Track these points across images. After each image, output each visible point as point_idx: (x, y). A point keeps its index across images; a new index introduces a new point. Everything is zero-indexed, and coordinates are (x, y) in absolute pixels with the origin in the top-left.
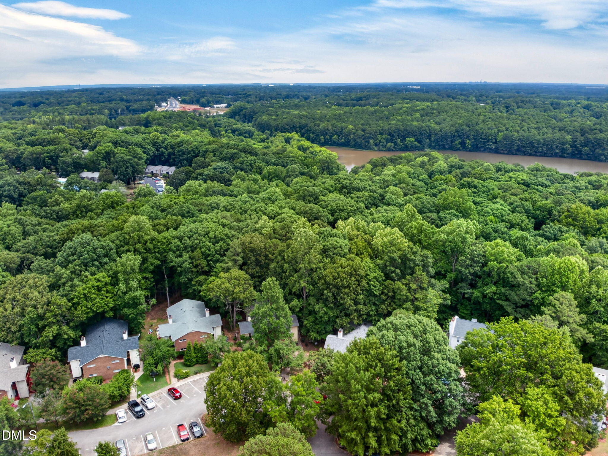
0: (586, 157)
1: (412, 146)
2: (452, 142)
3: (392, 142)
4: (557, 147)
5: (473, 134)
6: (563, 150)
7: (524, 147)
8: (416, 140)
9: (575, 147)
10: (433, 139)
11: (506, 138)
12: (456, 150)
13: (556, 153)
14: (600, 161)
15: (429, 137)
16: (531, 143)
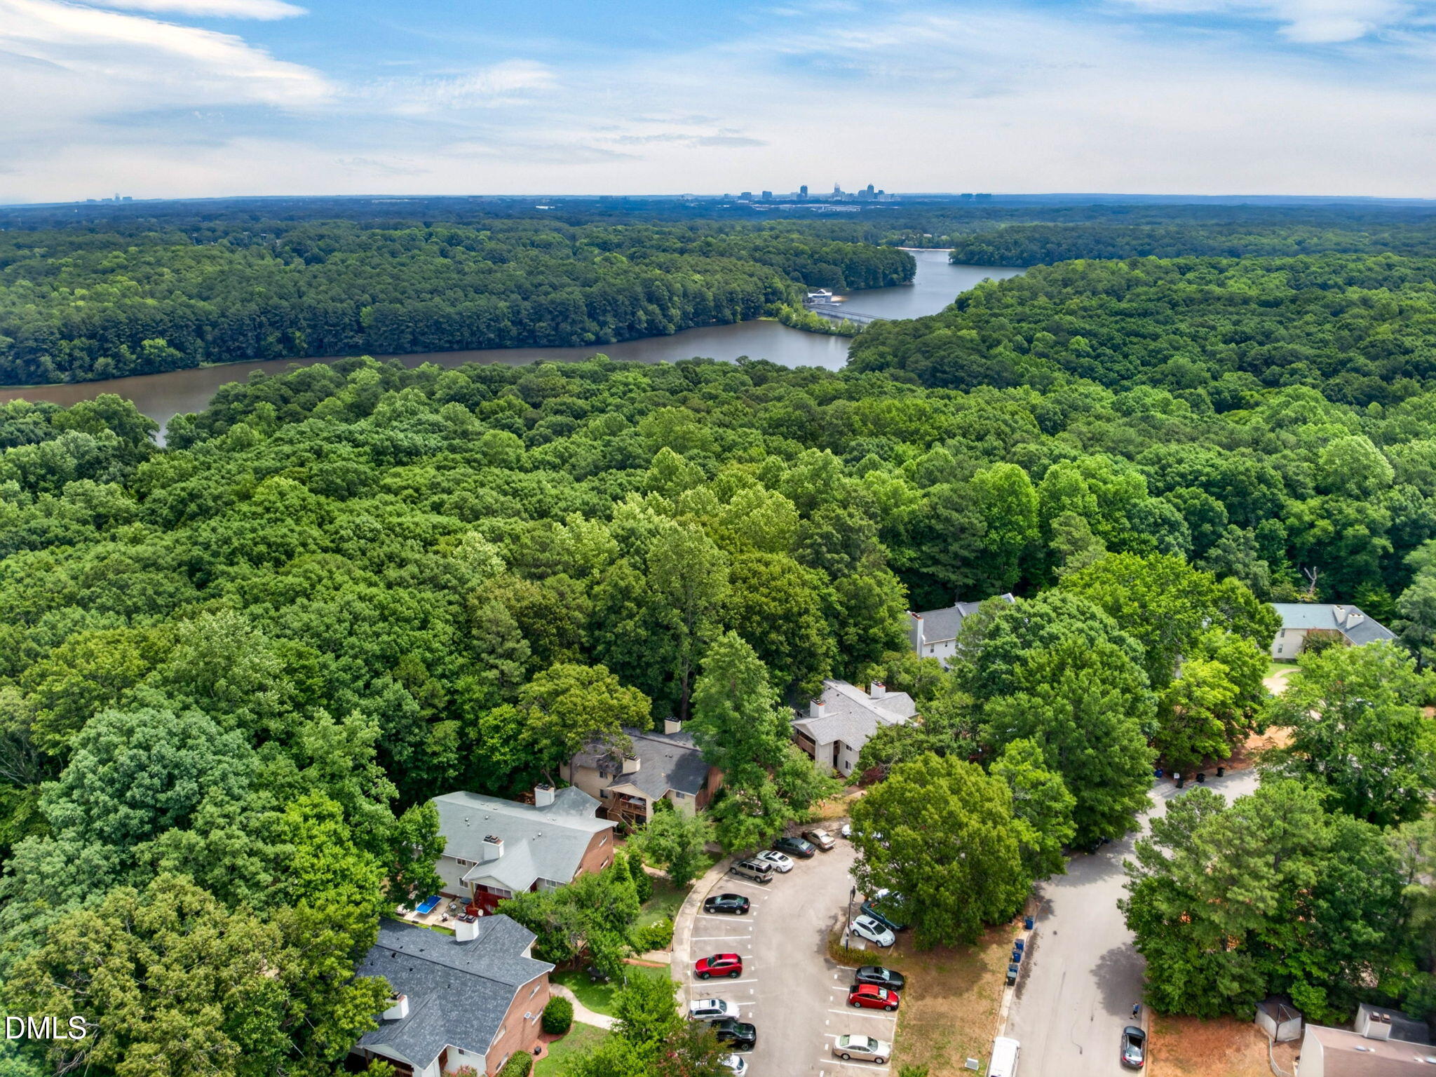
0: (544, 341)
1: (164, 360)
2: (258, 339)
3: (106, 356)
4: (488, 326)
5: (305, 314)
6: (501, 333)
7: (423, 334)
8: (171, 343)
9: (521, 323)
10: (209, 337)
11: (381, 318)
12: (275, 358)
13: (490, 340)
14: (571, 345)
15: (200, 333)
16: (437, 323)
